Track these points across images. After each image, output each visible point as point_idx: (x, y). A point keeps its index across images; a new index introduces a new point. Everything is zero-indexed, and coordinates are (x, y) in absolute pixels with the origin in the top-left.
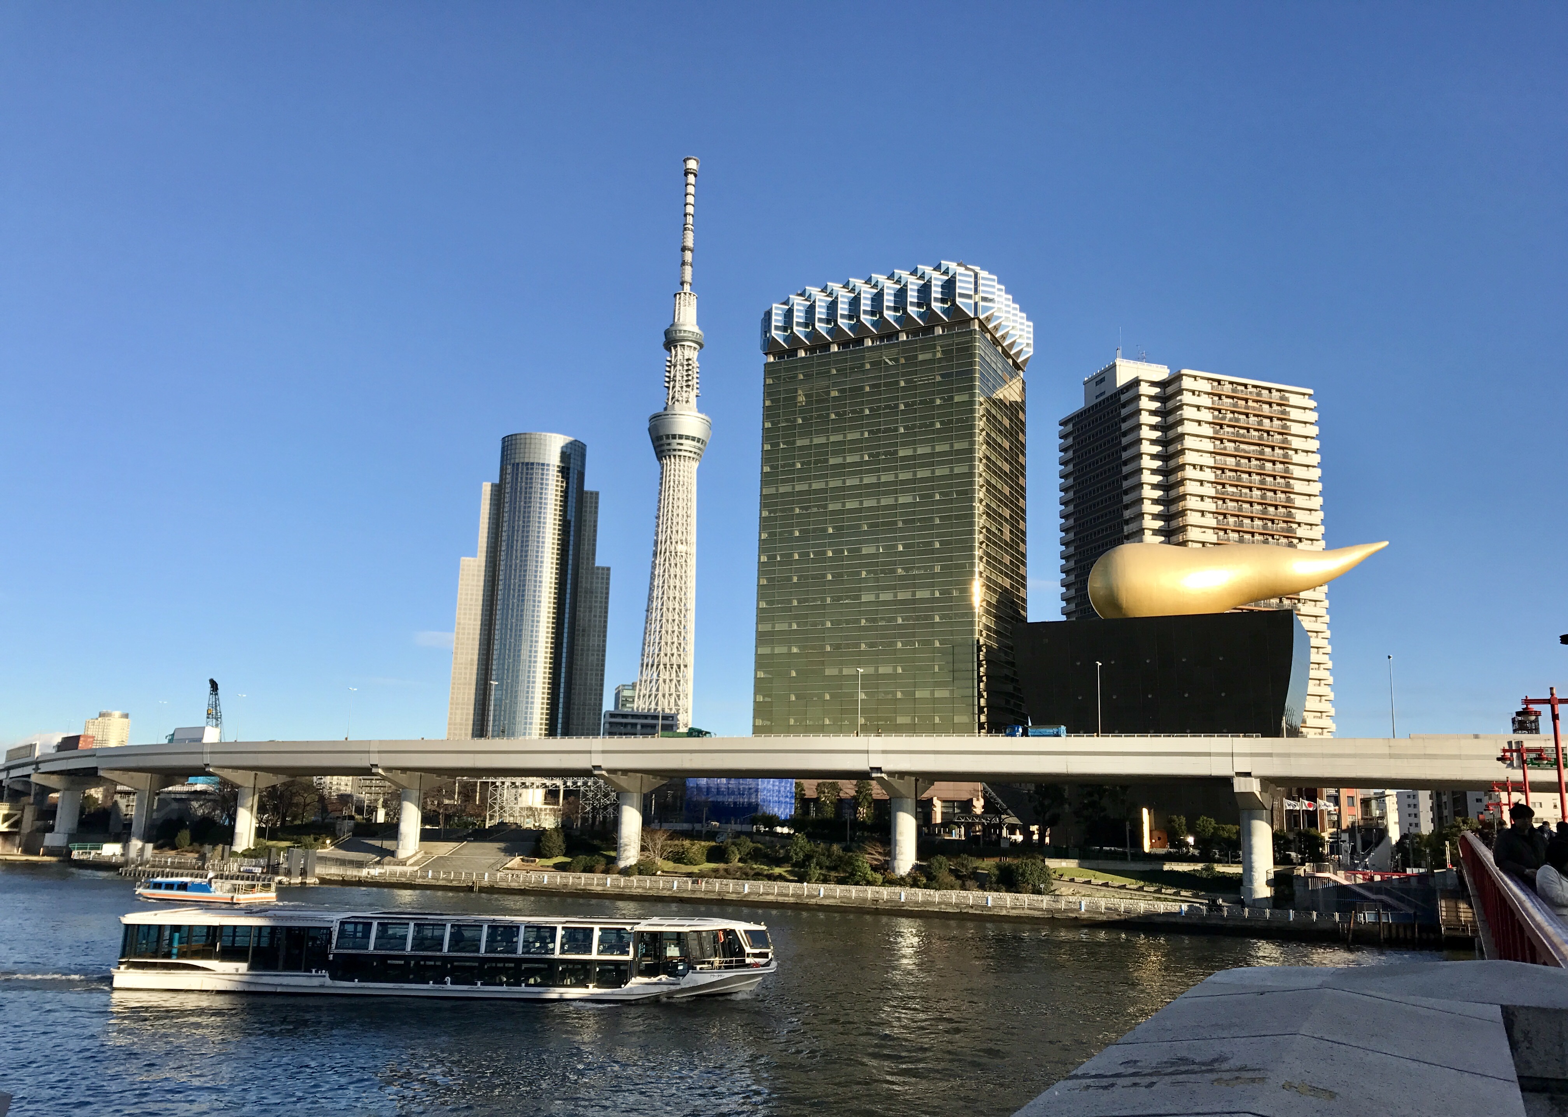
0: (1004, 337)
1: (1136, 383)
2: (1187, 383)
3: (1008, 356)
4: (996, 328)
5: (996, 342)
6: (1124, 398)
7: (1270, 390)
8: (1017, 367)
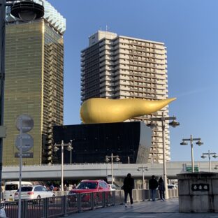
0: (54, 24)
1: (104, 40)
2: (121, 41)
3: (56, 30)
4: (51, 21)
5: (51, 26)
6: (100, 45)
7: (149, 43)
8: (61, 34)
